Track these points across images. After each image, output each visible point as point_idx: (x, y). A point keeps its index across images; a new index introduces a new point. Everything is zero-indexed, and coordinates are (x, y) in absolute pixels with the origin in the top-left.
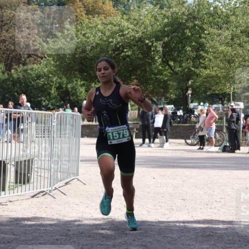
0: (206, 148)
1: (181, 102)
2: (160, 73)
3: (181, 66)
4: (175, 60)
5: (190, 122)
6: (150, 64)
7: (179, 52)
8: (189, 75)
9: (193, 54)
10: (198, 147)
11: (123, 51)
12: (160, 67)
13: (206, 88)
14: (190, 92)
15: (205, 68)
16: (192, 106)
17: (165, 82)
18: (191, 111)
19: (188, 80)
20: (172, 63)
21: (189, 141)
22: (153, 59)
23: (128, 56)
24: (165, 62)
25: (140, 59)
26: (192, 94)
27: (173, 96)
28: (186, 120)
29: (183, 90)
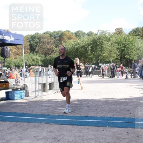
0: (105, 77)
1: (97, 64)
2: (90, 55)
3: (96, 53)
4: (94, 52)
5: (100, 70)
6: (87, 53)
7: (96, 49)
8: (99, 55)
9: (100, 50)
10: (102, 77)
11: (79, 50)
12: (90, 54)
13: (104, 59)
14: (99, 61)
15: (104, 53)
16: (100, 65)
17: (92, 58)
18: (100, 67)
19: (98, 57)
20: (93, 52)
21: (100, 75)
22: (88, 51)
23: (81, 51)
24: (92, 52)
25: (84, 51)
26: (100, 62)
27: (94, 62)
28: (98, 69)
29: (97, 60)
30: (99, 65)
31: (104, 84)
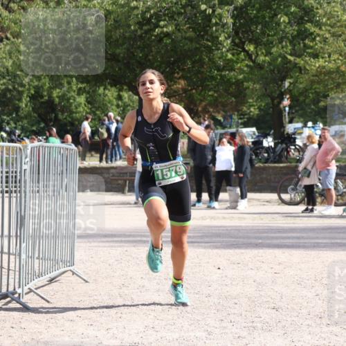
0: (319, 209)
1: (270, 122)
2: (229, 65)
3: (268, 53)
4: (257, 42)
5: (288, 159)
6: (210, 50)
7: (266, 25)
8: (285, 70)
9: (292, 30)
10: (302, 207)
11: (157, 26)
12: (230, 56)
13: (317, 93)
14: (286, 102)
15: (316, 56)
16: (290, 128)
17: (239, 83)
18: (290, 139)
19: (283, 79)
20: (251, 48)
21: (286, 197)
22: (215, 39)
23: (167, 35)
24: (238, 46)
25: (191, 40)
26: (290, 107)
27: (254, 111)
28: (280, 156)
29: (273, 99)
30: (282, 126)
31: (313, 253)
